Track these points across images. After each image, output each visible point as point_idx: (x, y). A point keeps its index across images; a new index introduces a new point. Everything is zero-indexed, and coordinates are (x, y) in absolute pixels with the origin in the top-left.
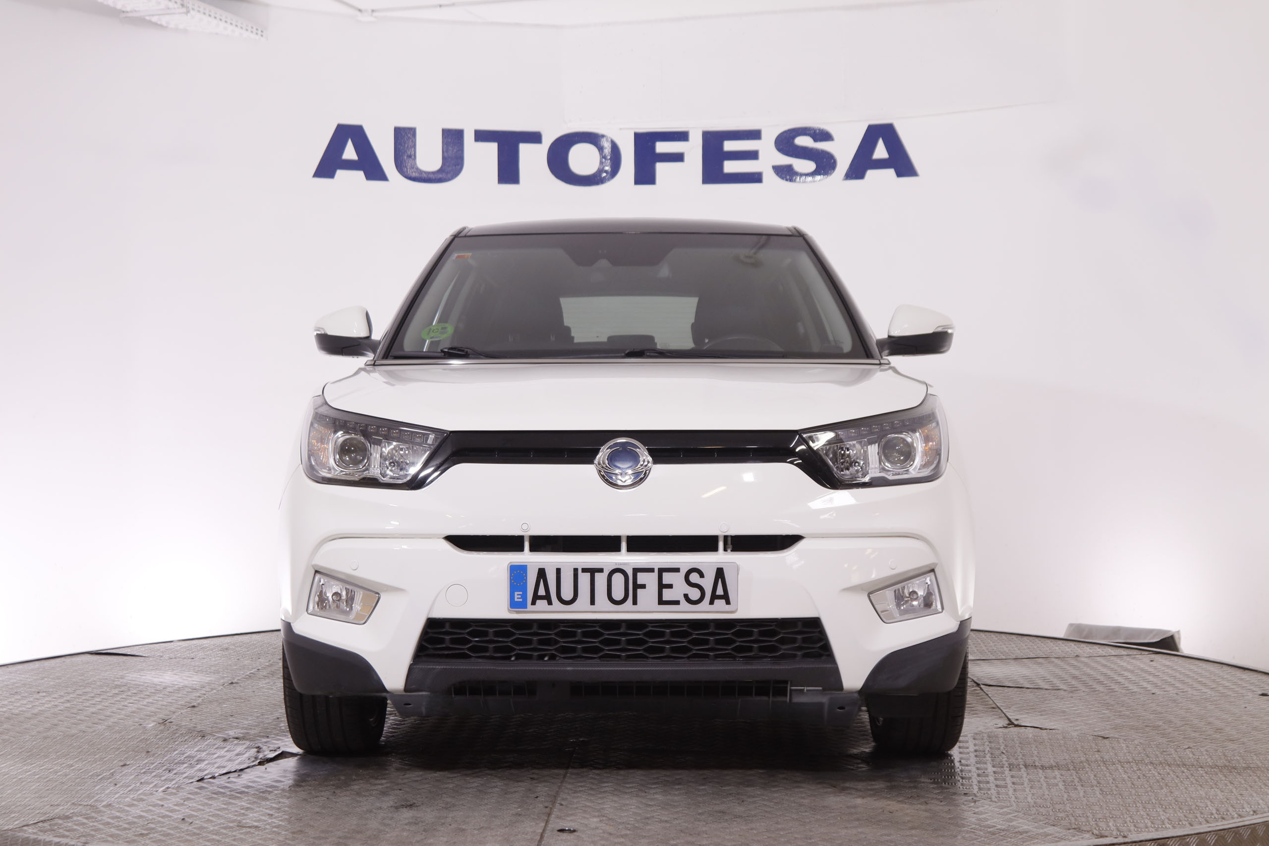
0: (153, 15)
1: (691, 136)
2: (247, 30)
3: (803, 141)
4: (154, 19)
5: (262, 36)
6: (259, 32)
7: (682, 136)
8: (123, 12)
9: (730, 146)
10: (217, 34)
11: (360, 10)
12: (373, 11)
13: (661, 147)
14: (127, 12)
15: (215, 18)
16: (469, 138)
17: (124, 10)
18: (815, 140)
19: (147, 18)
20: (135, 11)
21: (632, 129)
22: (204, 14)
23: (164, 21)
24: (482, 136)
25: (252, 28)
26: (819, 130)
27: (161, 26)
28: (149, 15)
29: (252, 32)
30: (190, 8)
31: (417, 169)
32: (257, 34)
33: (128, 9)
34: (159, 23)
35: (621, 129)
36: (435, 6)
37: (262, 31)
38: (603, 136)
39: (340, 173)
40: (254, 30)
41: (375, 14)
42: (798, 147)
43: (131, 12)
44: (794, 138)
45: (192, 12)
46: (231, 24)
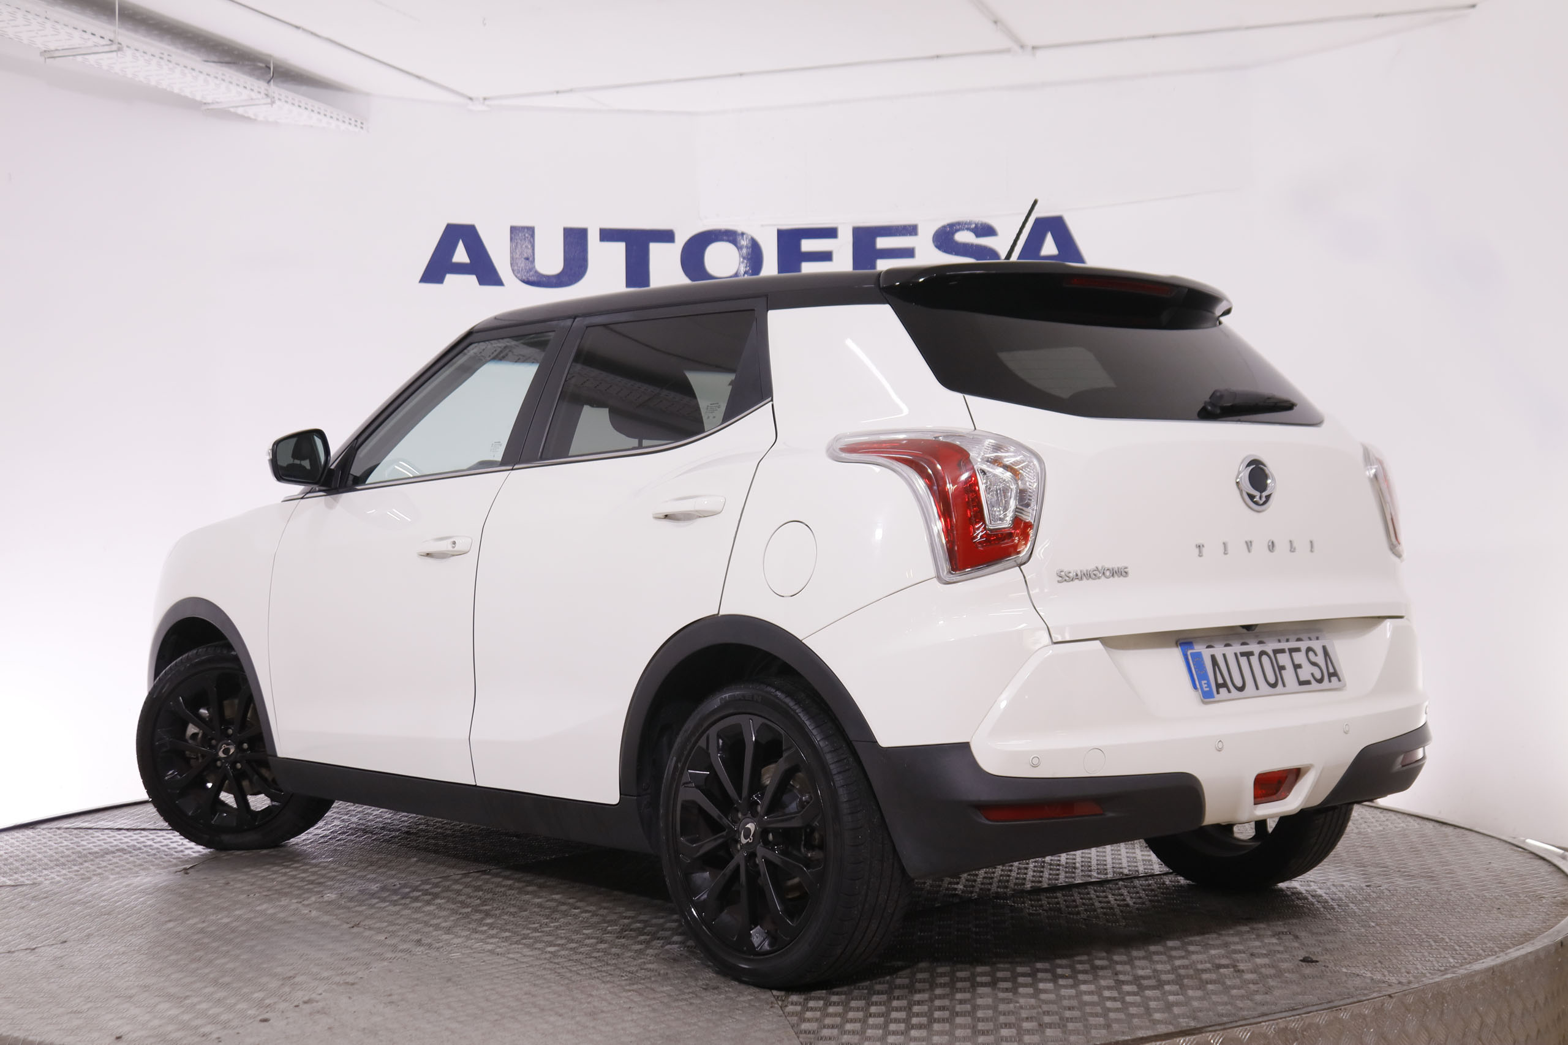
0: (237, 107)
1: (840, 233)
2: (344, 122)
3: (964, 237)
4: (240, 111)
5: (362, 128)
6: (359, 124)
7: (830, 233)
8: (205, 104)
9: (882, 243)
10: (312, 126)
11: (471, 99)
12: (485, 99)
13: (808, 245)
14: (209, 104)
15: (306, 108)
16: (593, 238)
17: (205, 101)
18: (978, 235)
19: (232, 110)
20: (217, 103)
21: (775, 225)
22: (293, 104)
23: (251, 112)
24: (608, 235)
25: (350, 119)
26: (982, 224)
27: (249, 118)
28: (233, 107)
29: (350, 124)
30: (276, 98)
31: (536, 272)
32: (356, 126)
33: (209, 99)
34: (246, 115)
35: (762, 226)
36: (551, 93)
37: (362, 123)
38: (743, 234)
39: (449, 278)
40: (353, 122)
41: (487, 102)
42: (957, 244)
43: (213, 103)
44: (953, 233)
45: (278, 102)
46: (325, 115)
